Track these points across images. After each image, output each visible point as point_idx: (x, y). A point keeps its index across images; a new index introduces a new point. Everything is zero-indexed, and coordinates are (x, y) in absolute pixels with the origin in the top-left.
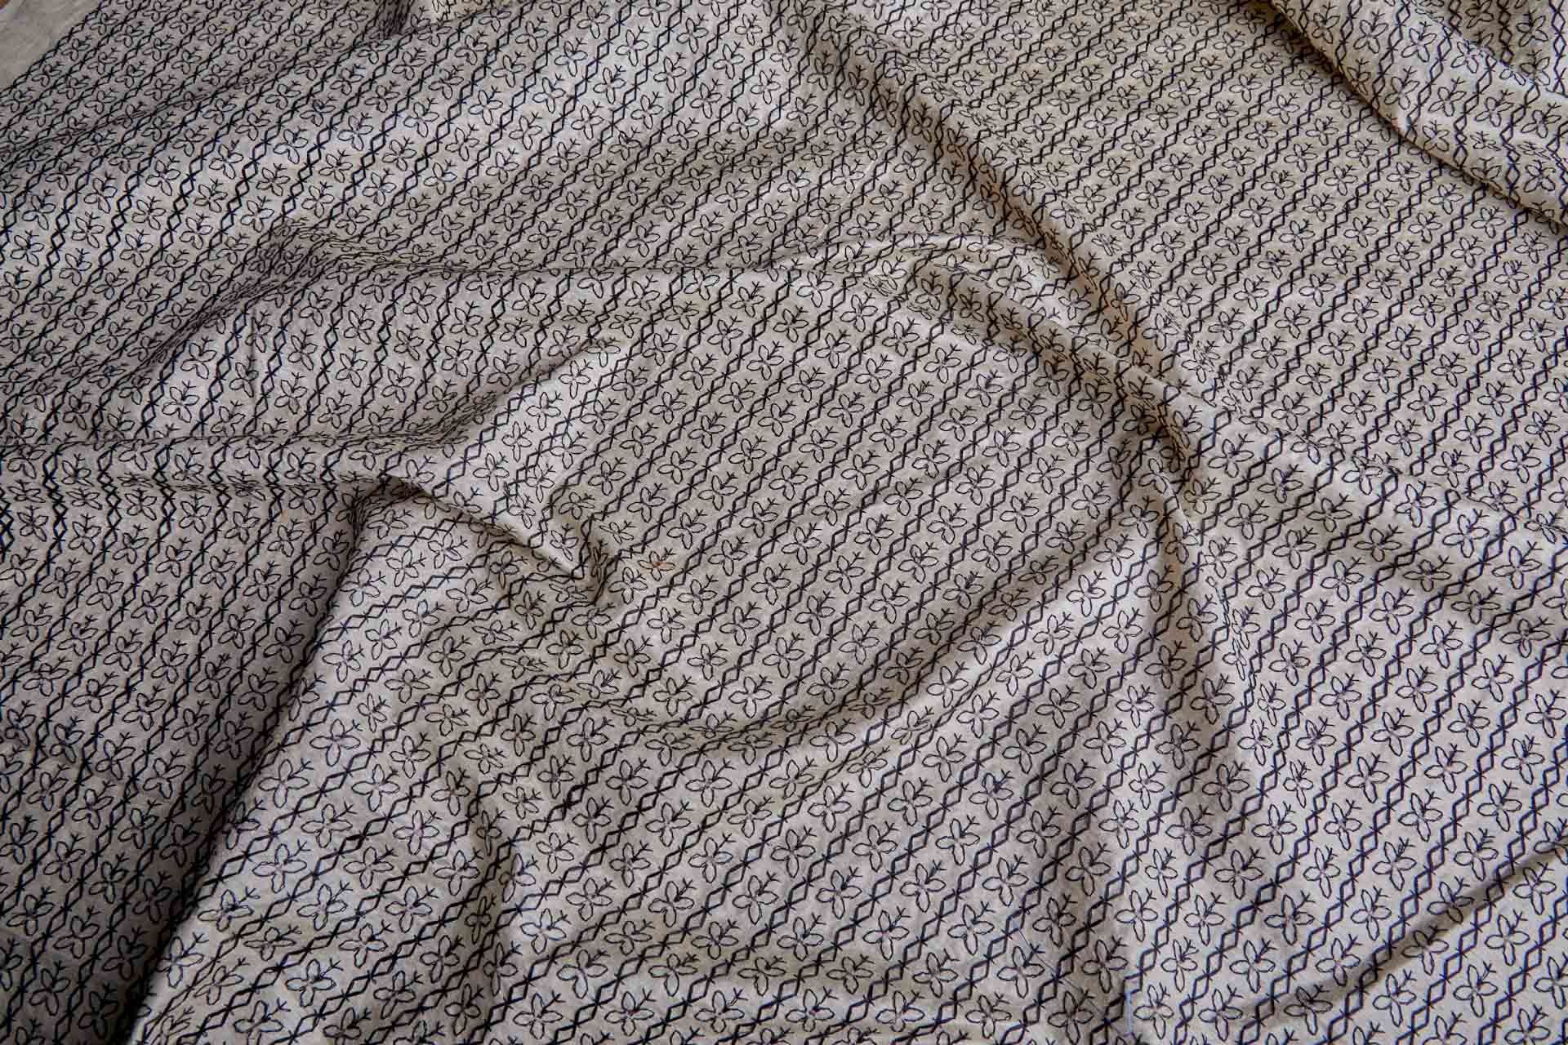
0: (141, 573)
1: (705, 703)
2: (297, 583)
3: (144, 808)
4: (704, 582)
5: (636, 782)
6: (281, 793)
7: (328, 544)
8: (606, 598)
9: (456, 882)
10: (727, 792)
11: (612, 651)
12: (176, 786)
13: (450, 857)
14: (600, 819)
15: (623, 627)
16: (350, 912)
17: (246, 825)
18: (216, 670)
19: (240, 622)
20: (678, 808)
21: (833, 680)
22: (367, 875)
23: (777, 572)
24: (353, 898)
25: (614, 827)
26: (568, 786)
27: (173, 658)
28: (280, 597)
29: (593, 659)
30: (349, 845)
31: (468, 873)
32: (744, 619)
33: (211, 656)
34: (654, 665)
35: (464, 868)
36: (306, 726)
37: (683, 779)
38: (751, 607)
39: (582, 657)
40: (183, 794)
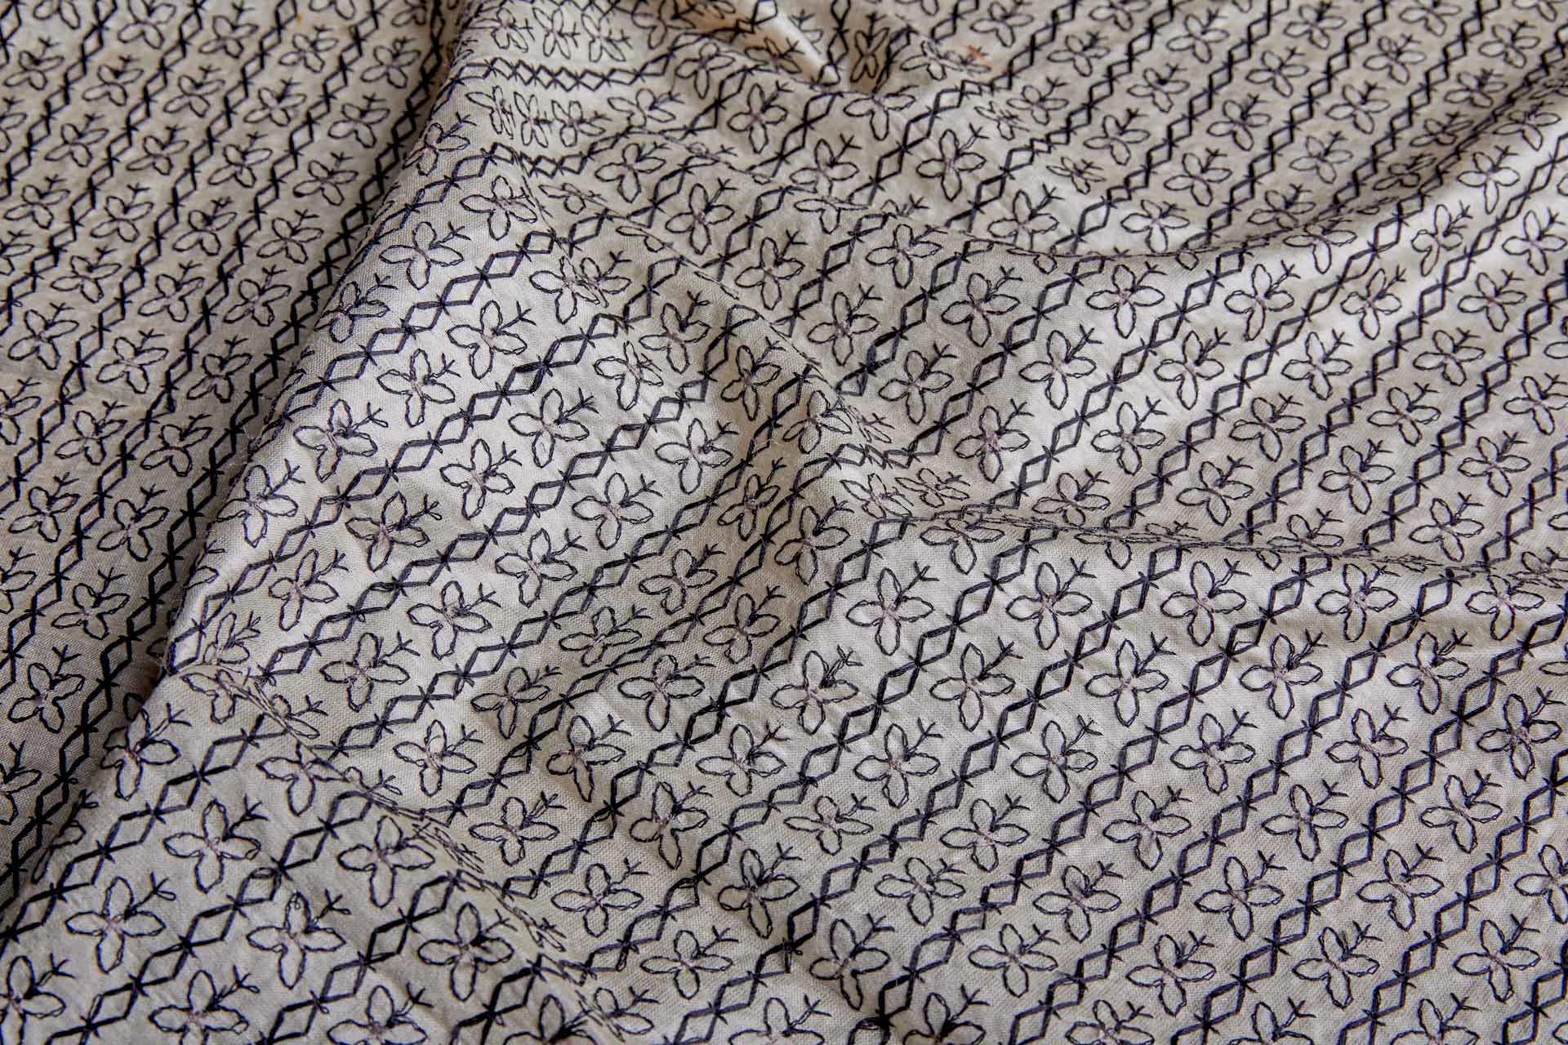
0: (57, 101)
1: (1080, 233)
2: (336, 105)
3: (99, 412)
4: (1045, 89)
5: (997, 303)
6: (420, 266)
7: (384, 56)
8: (896, 80)
9: (692, 471)
10: (1158, 311)
11: (912, 159)
12: (156, 375)
13: (682, 426)
14: (931, 381)
15: (936, 110)
16: (517, 500)
17: (365, 309)
18: (208, 220)
19: (244, 154)
20: (1076, 339)
21: (1289, 204)
22: (545, 441)
23: (1165, 73)
24: (524, 475)
25: (960, 386)
26: (868, 340)
27: (126, 209)
28: (309, 122)
29: (876, 181)
30: (520, 382)
31: (710, 457)
32: (1123, 130)
33: (198, 202)
34: (992, 170)
35: (703, 449)
36: (452, 181)
37: (1080, 293)
38: (1132, 115)
39: (855, 183)
40: (169, 385)
